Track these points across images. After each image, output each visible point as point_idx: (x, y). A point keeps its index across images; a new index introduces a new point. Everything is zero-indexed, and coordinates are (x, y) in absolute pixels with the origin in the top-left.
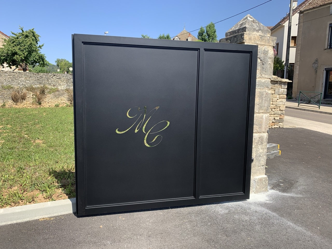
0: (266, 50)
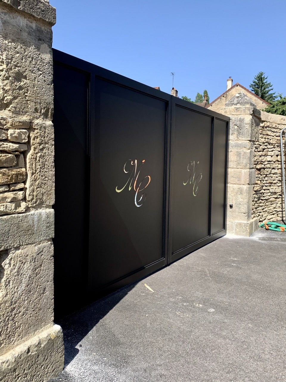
0: (242, 118)
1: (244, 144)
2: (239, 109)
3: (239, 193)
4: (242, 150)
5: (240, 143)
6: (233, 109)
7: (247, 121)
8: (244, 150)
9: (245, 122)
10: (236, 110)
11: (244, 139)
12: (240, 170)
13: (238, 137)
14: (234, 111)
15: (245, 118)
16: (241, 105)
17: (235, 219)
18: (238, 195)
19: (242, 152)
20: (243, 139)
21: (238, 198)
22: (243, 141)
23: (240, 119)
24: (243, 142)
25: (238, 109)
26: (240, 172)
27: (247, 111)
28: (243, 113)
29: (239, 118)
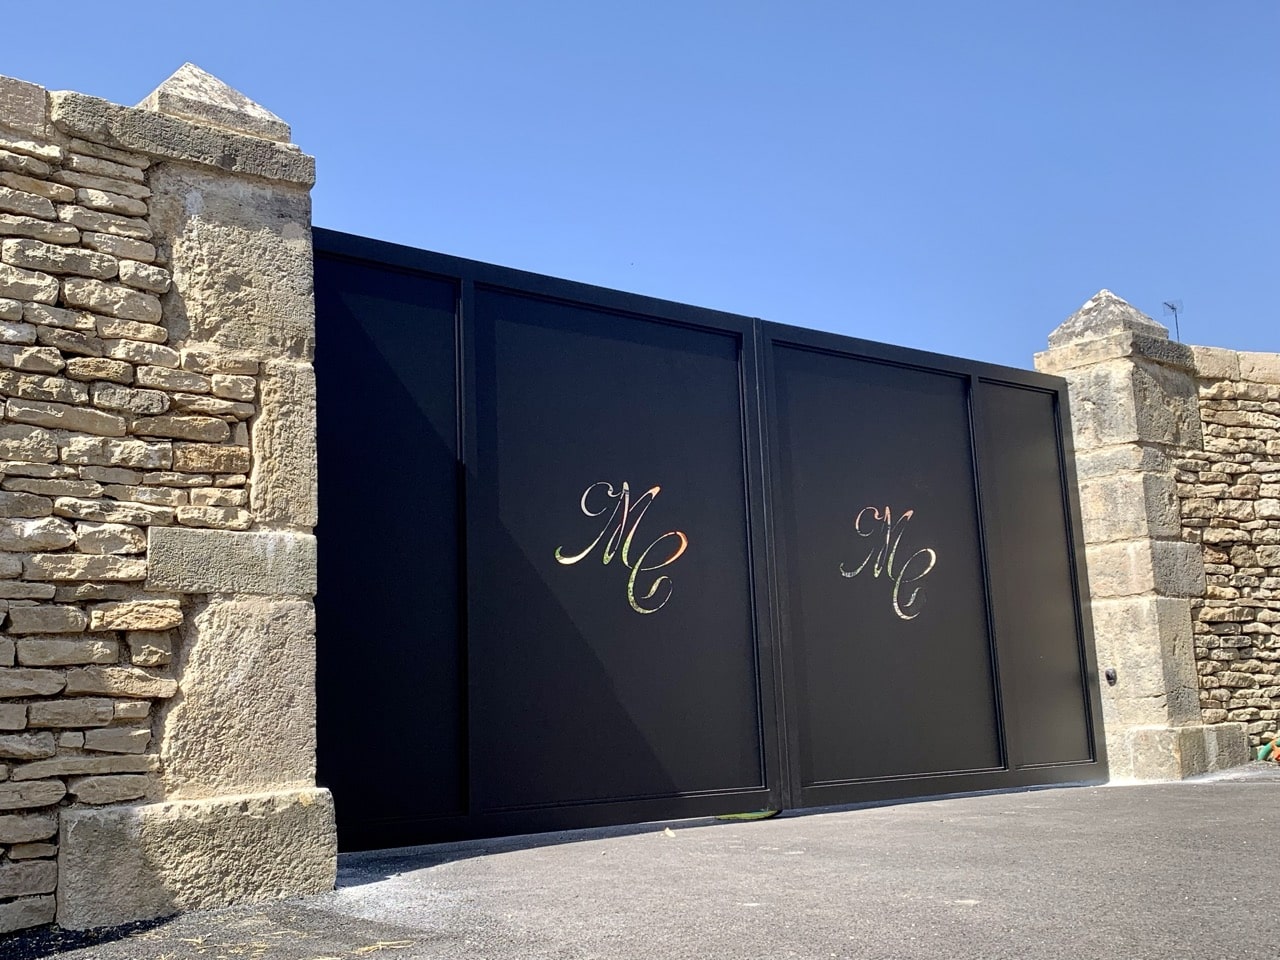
0: (1102, 373)
1: (1119, 456)
2: (1089, 347)
3: (1130, 627)
4: (1116, 478)
5: (1108, 455)
6: (1072, 352)
7: (1117, 381)
8: (1124, 477)
9: (1112, 383)
10: (1081, 350)
11: (1116, 440)
12: (1121, 545)
13: (1100, 436)
14: (1074, 357)
15: (1110, 372)
16: (1095, 332)
17: (1128, 721)
18: (1128, 634)
19: (1118, 485)
20: (1115, 442)
21: (1129, 646)
22: (1118, 448)
23: (1097, 376)
24: (1118, 452)
25: (1086, 349)
26: (1123, 554)
27: (1113, 347)
28: (1101, 357)
29: (1093, 375)
